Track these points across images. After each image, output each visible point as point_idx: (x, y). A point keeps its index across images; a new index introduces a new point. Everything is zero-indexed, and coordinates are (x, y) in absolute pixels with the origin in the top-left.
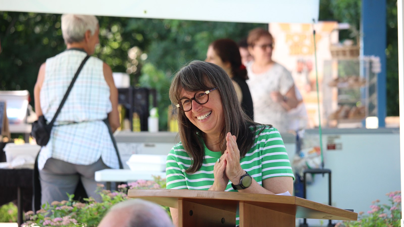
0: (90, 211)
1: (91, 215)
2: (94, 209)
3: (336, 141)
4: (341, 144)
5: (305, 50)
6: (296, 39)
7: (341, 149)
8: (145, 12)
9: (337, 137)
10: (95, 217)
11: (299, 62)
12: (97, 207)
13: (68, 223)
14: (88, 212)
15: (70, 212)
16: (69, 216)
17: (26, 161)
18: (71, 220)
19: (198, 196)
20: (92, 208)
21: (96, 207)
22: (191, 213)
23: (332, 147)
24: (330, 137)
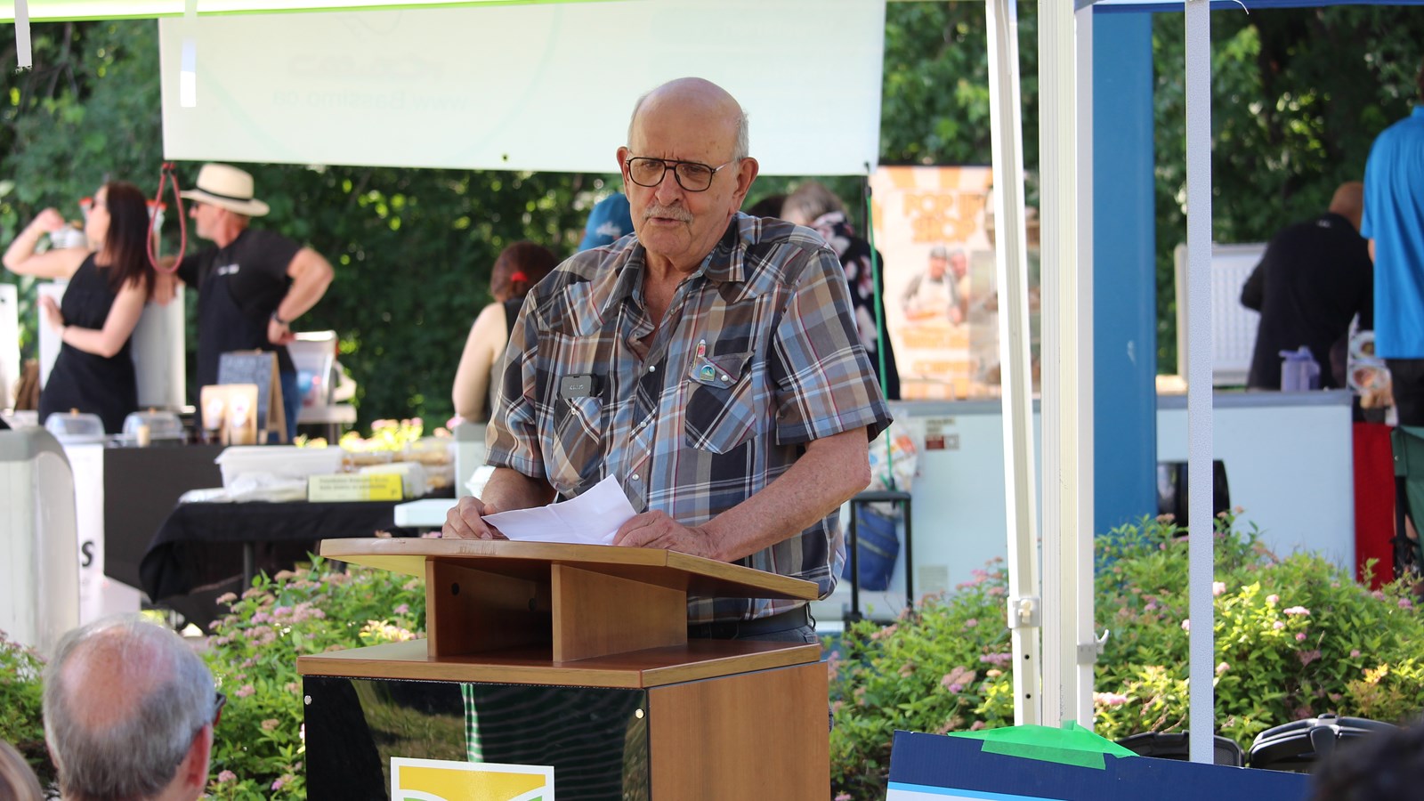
0: (356, 591)
1: (358, 600)
2: (366, 587)
3: (946, 430)
4: (955, 437)
5: (949, 230)
6: (928, 205)
7: (956, 447)
8: (505, 158)
9: (947, 422)
10: (367, 604)
11: (933, 256)
12: (372, 583)
13: (305, 618)
14: (353, 593)
15: (315, 593)
16: (310, 603)
17: (259, 484)
18: (311, 611)
19: (461, 552)
20: (360, 585)
21: (369, 581)
22: (455, 589)
23: (936, 444)
24: (930, 422)
